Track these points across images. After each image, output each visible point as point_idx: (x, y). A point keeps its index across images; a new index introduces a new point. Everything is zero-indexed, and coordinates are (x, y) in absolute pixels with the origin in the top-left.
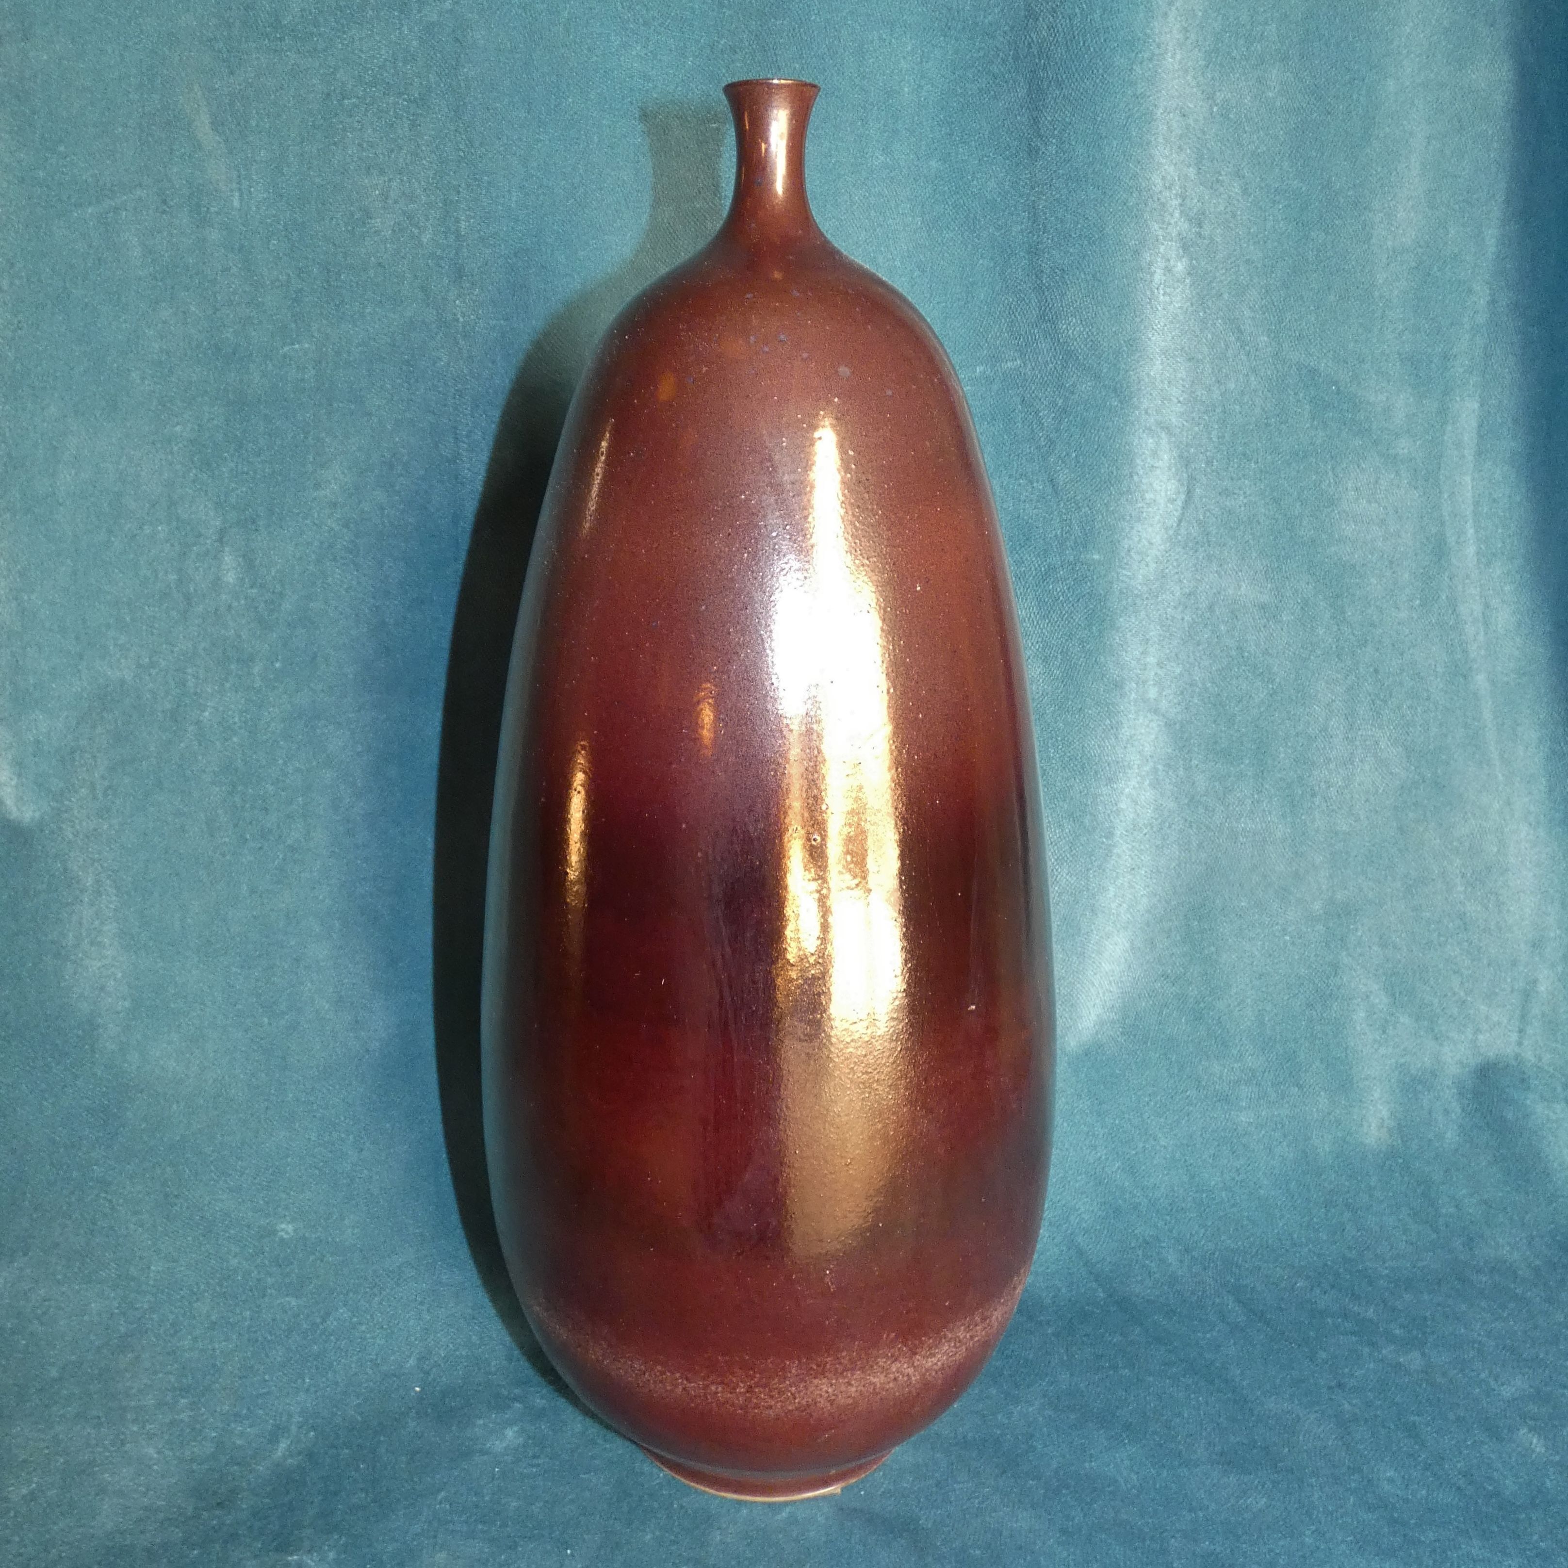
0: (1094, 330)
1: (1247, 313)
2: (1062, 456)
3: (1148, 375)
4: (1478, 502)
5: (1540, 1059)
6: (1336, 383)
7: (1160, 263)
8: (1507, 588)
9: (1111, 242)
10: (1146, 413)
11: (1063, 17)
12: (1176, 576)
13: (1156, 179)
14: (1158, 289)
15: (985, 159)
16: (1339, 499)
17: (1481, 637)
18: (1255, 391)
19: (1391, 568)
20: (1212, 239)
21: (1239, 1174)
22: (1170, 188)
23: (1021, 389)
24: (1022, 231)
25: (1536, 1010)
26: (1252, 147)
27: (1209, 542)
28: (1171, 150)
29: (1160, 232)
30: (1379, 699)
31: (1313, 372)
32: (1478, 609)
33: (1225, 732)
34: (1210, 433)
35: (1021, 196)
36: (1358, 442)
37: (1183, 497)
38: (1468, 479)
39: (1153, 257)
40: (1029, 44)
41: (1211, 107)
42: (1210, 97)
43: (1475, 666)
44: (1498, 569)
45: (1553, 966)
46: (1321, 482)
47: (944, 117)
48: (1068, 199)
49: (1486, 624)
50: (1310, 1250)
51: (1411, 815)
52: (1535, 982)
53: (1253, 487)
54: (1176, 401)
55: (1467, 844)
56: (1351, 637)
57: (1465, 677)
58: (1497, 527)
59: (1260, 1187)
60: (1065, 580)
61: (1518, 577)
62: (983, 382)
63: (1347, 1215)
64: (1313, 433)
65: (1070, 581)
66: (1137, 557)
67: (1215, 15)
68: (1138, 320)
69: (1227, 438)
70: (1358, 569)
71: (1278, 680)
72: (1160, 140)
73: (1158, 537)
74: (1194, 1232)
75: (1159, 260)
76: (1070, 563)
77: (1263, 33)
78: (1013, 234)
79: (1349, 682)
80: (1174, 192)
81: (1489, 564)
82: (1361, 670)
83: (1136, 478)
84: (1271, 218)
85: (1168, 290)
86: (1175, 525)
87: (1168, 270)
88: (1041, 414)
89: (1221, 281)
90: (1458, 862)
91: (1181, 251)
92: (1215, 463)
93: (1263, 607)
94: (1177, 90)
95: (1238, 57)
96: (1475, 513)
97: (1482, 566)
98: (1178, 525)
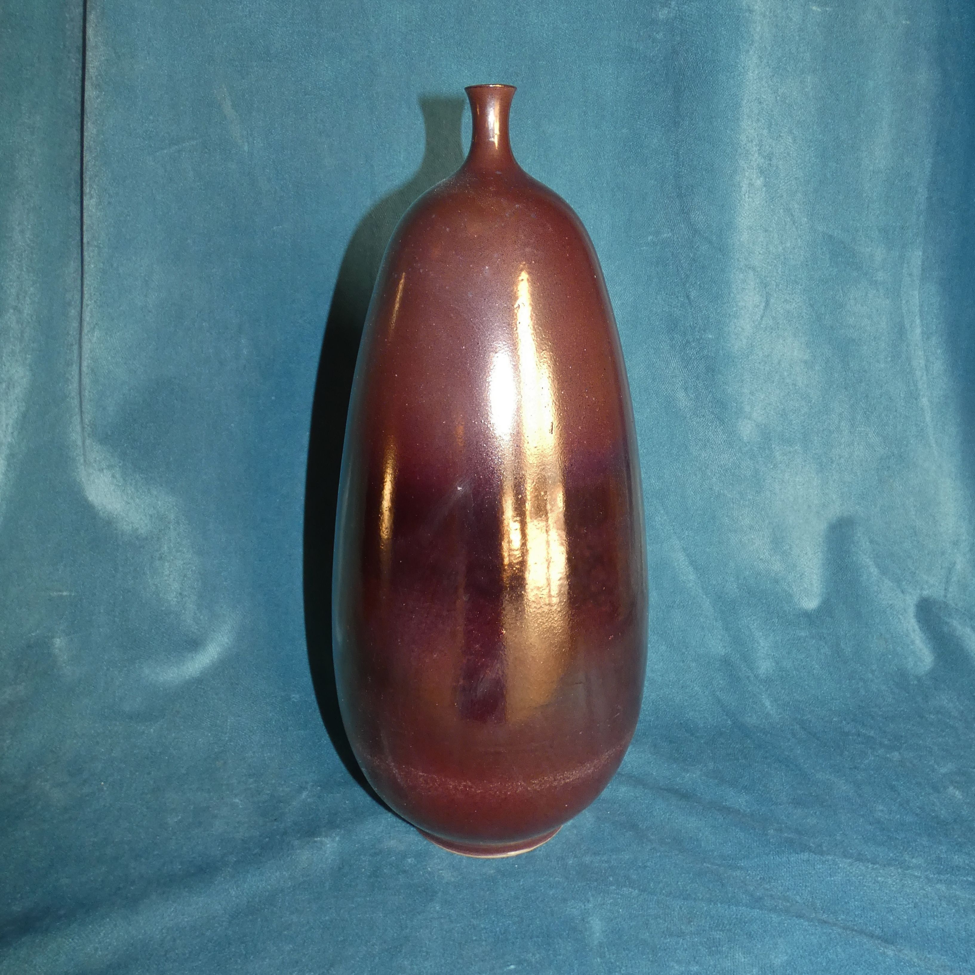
0: (708, 218)
1: (796, 206)
2: (693, 283)
3: (739, 241)
4: (922, 305)
5: (956, 605)
6: (843, 243)
7: (746, 181)
8: (939, 351)
9: (717, 171)
10: (738, 260)
11: (692, 54)
12: (760, 346)
13: (743, 138)
14: (745, 195)
15: (652, 127)
16: (846, 304)
17: (925, 378)
18: (800, 247)
19: (875, 341)
20: (777, 167)
21: (802, 662)
22: (752, 141)
23: (671, 248)
24: (671, 165)
25: (955, 579)
26: (798, 118)
27: (778, 328)
28: (752, 121)
29: (745, 166)
30: (869, 411)
31: (831, 236)
32: (922, 362)
33: (787, 429)
34: (777, 270)
35: (671, 147)
36: (855, 274)
37: (764, 304)
38: (916, 293)
39: (741, 179)
40: (674, 67)
41: (776, 97)
42: (775, 92)
43: (922, 393)
44: (934, 340)
45: (964, 554)
46: (836, 295)
47: (630, 106)
48: (695, 149)
49: (927, 371)
50: (841, 702)
51: (886, 473)
52: (955, 563)
53: (800, 298)
54: (758, 253)
55: (918, 489)
56: (853, 378)
57: (916, 399)
58: (933, 318)
59: (814, 669)
60: (695, 348)
61: (945, 345)
62: (652, 244)
63: (861, 684)
64: (831, 269)
65: (697, 349)
66: (733, 336)
67: (778, 48)
68: (732, 212)
69: (787, 272)
70: (856, 341)
71: (813, 401)
72: (745, 117)
73: (748, 326)
74: (778, 691)
75: (745, 180)
76: (698, 339)
77: (803, 57)
78: (667, 167)
79: (852, 402)
80: (754, 143)
81: (928, 338)
82: (858, 395)
83: (732, 295)
84: (808, 155)
85: (751, 195)
86: (759, 319)
87: (751, 185)
88: (682, 262)
89: (782, 189)
90: (912, 499)
91: (759, 174)
92: (780, 286)
93: (806, 362)
94: (755, 90)
95: (790, 70)
96: (921, 311)
97: (925, 339)
98: (761, 319)
